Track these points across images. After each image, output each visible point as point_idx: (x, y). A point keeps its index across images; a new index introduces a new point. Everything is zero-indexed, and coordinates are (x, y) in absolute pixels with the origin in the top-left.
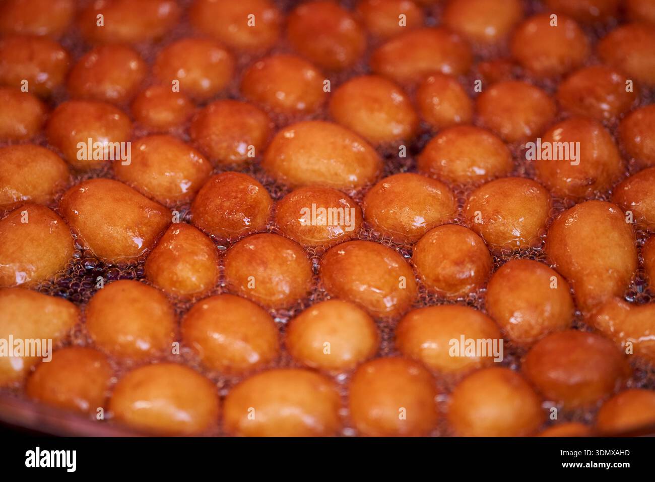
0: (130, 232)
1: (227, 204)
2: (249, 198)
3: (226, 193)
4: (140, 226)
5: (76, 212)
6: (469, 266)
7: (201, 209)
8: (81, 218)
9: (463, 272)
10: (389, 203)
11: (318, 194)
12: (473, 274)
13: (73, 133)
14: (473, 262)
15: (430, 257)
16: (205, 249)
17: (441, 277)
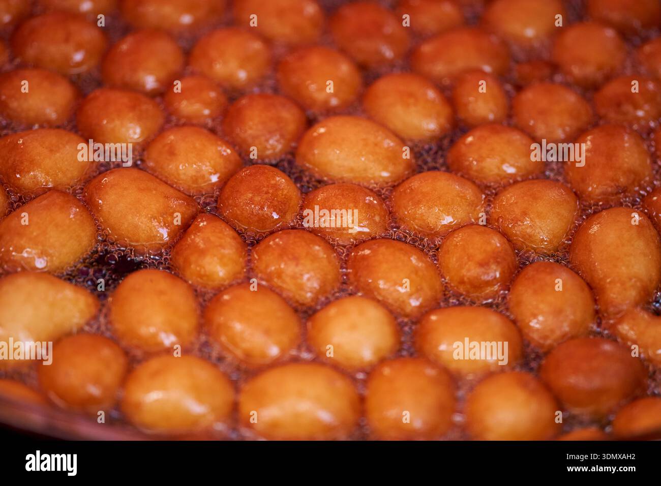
0: (156, 222)
1: (257, 199)
2: (280, 195)
3: (257, 187)
4: (165, 216)
5: (100, 201)
6: (494, 267)
7: (230, 202)
8: (105, 208)
9: (488, 274)
10: (417, 203)
11: (347, 192)
12: (498, 275)
13: (105, 122)
14: (498, 263)
15: (454, 260)
16: (233, 243)
17: (466, 279)
